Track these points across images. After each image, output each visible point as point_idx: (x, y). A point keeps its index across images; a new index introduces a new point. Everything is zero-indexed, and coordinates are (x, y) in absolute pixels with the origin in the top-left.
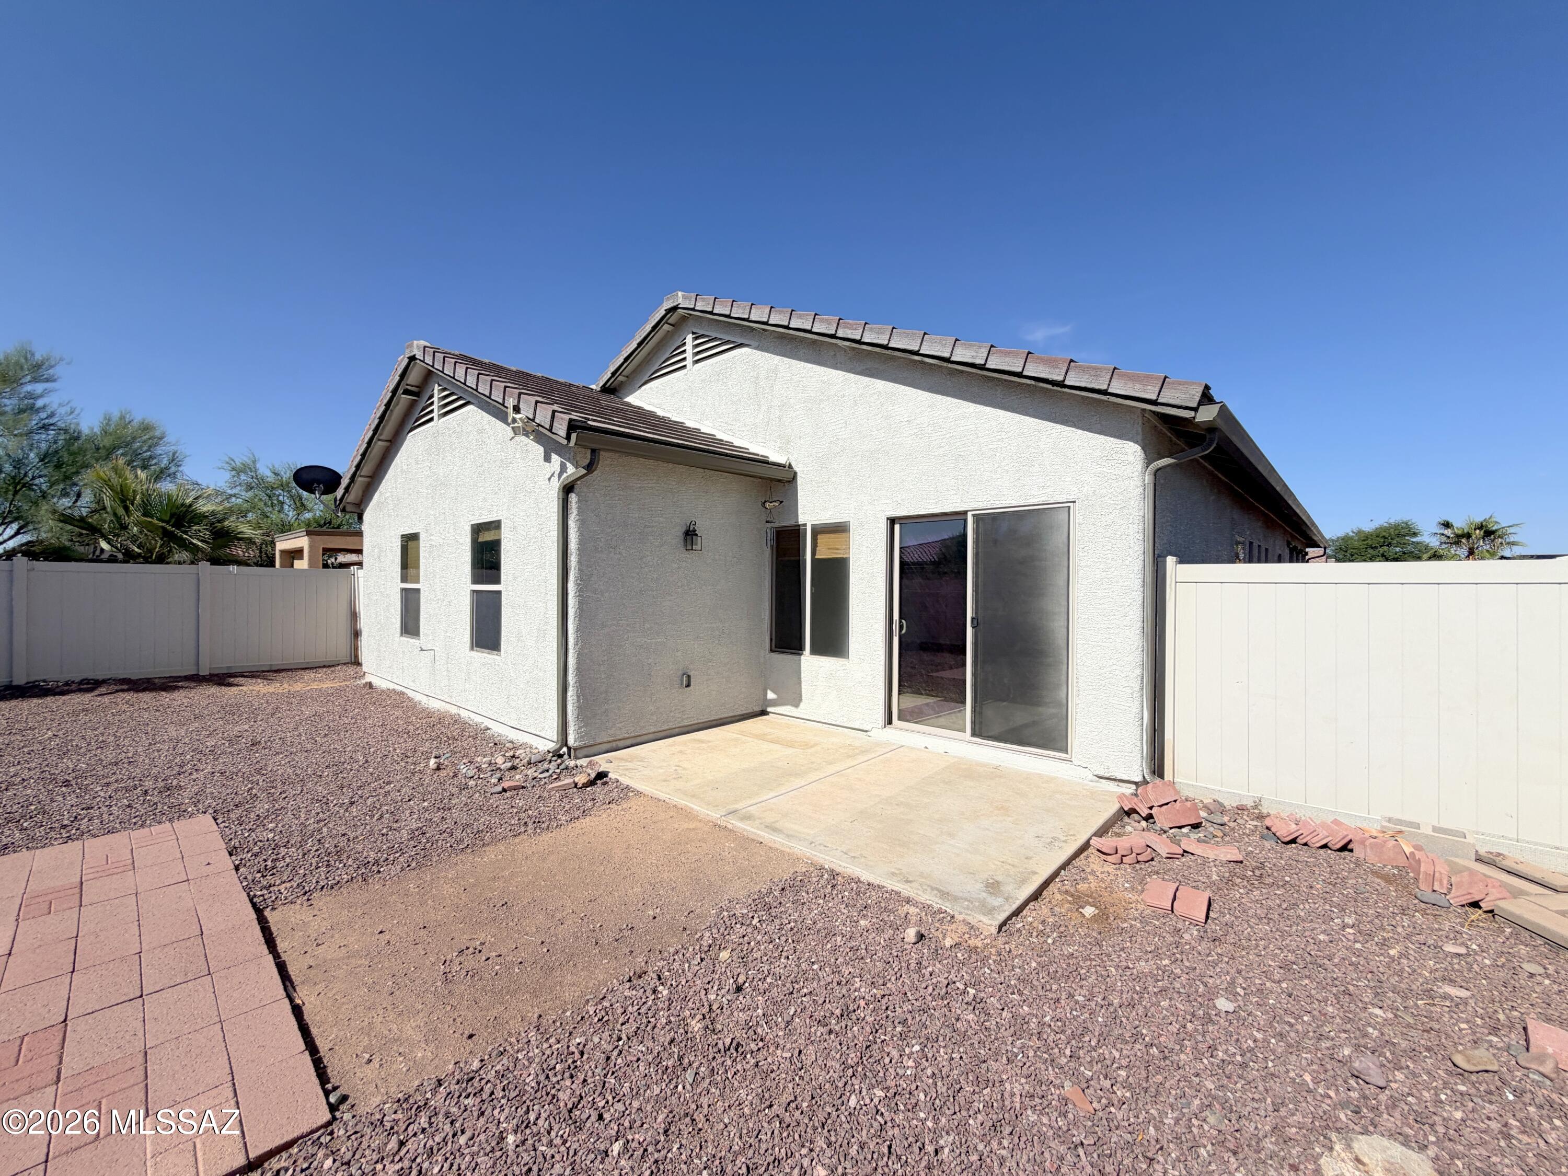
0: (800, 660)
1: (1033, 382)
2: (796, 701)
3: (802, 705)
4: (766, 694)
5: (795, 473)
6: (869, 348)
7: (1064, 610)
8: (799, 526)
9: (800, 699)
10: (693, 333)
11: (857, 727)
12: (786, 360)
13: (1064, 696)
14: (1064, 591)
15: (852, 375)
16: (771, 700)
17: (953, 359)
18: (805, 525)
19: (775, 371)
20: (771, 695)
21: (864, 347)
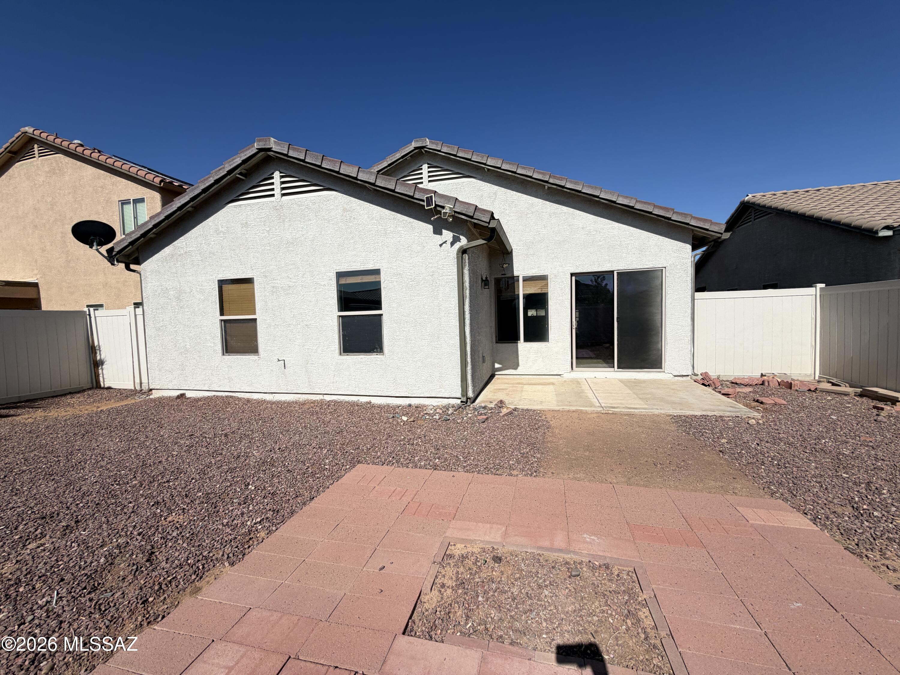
0: (517, 346)
1: (656, 217)
2: (516, 366)
3: (519, 368)
4: (494, 366)
5: (512, 250)
6: (568, 191)
7: (660, 311)
8: (514, 277)
9: (518, 365)
10: (428, 164)
11: (555, 374)
12: (503, 189)
13: (660, 346)
14: (660, 304)
15: (548, 202)
16: (497, 368)
17: (617, 202)
18: (518, 277)
19: (495, 194)
20: (497, 366)
21: (565, 190)
